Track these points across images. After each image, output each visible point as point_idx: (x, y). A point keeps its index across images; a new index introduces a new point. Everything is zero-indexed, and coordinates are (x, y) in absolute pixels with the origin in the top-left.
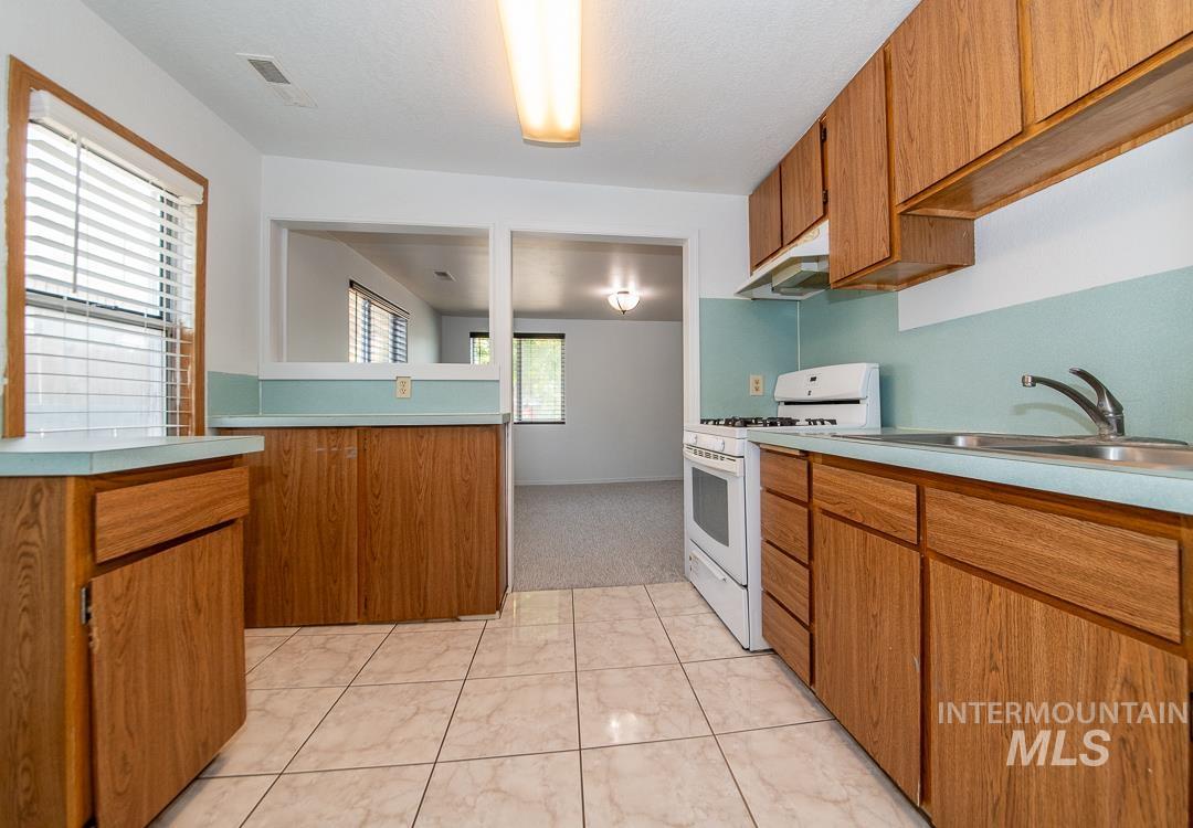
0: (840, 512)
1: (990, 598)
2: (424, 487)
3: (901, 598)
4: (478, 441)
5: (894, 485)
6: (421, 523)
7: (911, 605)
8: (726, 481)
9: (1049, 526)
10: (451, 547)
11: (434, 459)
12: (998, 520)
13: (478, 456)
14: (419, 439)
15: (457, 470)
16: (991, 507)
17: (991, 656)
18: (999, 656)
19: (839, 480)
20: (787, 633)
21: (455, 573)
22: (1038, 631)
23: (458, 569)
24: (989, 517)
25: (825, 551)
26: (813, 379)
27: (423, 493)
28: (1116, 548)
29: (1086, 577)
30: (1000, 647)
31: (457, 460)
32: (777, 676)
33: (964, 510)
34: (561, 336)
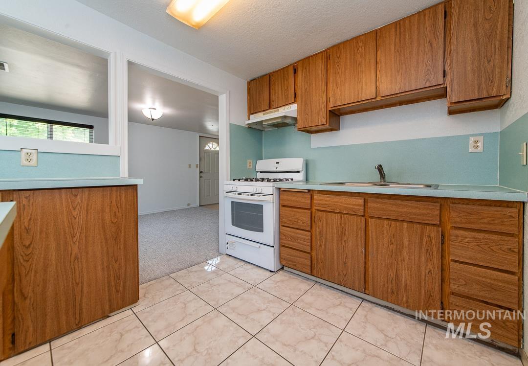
0: (329, 210)
1: (390, 226)
2: (79, 231)
3: (357, 232)
4: (123, 195)
5: (354, 198)
6: (76, 258)
7: (361, 233)
8: (262, 206)
9: (409, 204)
10: (103, 269)
11: (87, 211)
12: (393, 204)
13: (123, 206)
14: (73, 198)
15: (107, 216)
16: (392, 201)
17: (391, 241)
18: (393, 240)
19: (328, 199)
20: (297, 258)
21: (107, 285)
22: (405, 231)
23: (109, 283)
24: (391, 204)
25: (320, 225)
26: (278, 163)
27: (77, 237)
28: (426, 207)
29: (419, 215)
30: (394, 238)
31: (107, 210)
32: (290, 277)
33: (382, 203)
34: (91, 127)
